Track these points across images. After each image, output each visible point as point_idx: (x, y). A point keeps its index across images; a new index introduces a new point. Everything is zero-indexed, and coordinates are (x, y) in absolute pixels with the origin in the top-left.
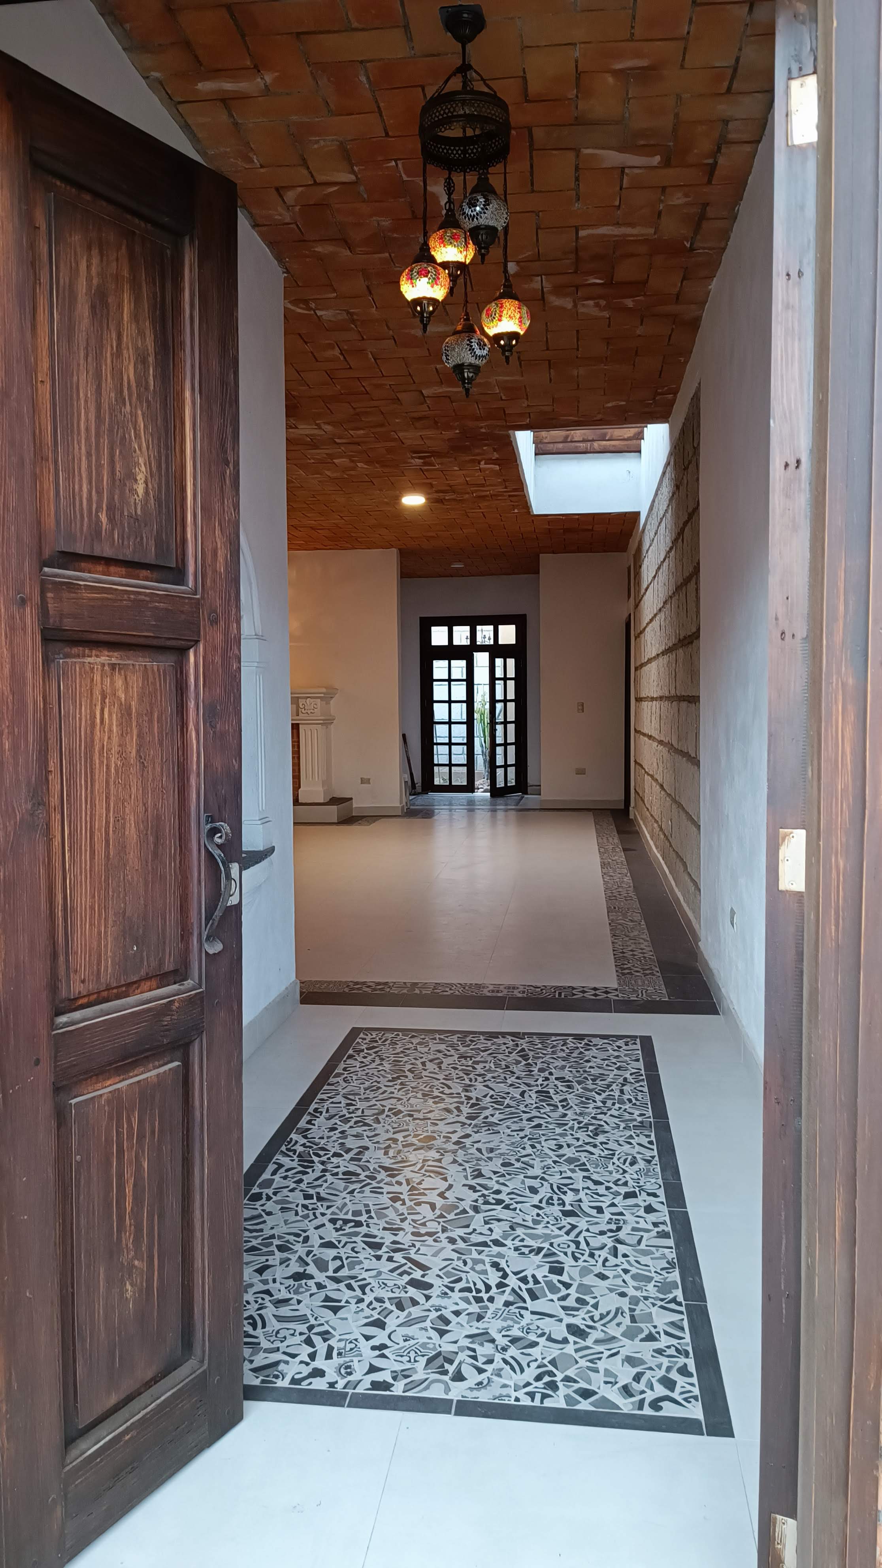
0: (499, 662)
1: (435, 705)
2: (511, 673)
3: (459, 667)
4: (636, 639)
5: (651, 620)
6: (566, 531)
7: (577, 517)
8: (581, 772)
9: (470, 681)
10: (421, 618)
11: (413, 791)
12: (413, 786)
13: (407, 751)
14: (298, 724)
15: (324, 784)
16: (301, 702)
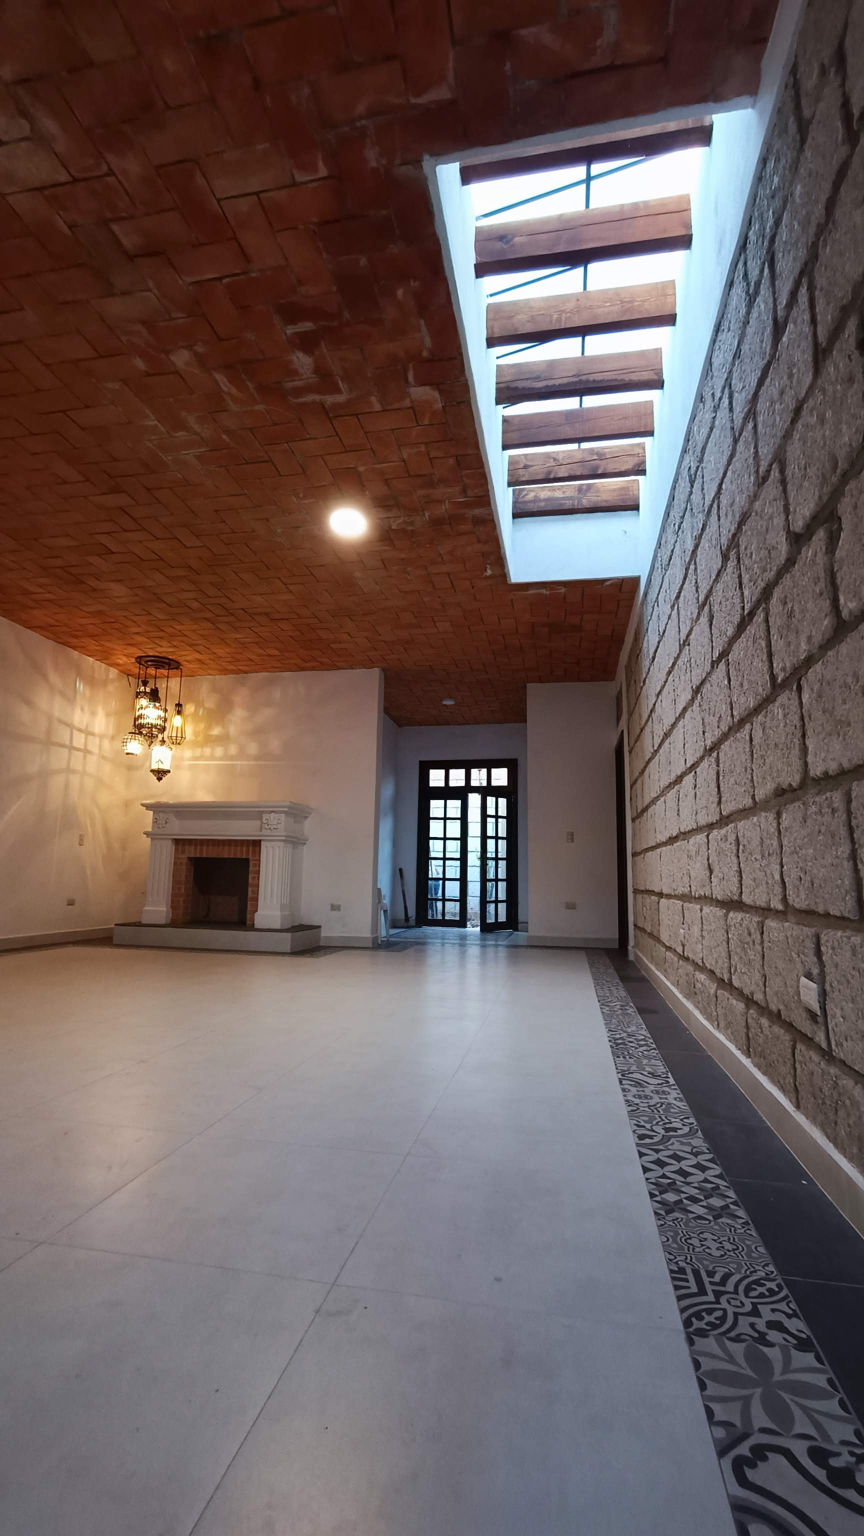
0: (491, 801)
1: (431, 841)
2: (503, 811)
3: (454, 807)
6: (553, 629)
8: (570, 906)
9: (464, 818)
10: (420, 762)
11: (406, 924)
12: (407, 919)
13: (403, 885)
14: (260, 841)
15: (283, 908)
16: (265, 816)
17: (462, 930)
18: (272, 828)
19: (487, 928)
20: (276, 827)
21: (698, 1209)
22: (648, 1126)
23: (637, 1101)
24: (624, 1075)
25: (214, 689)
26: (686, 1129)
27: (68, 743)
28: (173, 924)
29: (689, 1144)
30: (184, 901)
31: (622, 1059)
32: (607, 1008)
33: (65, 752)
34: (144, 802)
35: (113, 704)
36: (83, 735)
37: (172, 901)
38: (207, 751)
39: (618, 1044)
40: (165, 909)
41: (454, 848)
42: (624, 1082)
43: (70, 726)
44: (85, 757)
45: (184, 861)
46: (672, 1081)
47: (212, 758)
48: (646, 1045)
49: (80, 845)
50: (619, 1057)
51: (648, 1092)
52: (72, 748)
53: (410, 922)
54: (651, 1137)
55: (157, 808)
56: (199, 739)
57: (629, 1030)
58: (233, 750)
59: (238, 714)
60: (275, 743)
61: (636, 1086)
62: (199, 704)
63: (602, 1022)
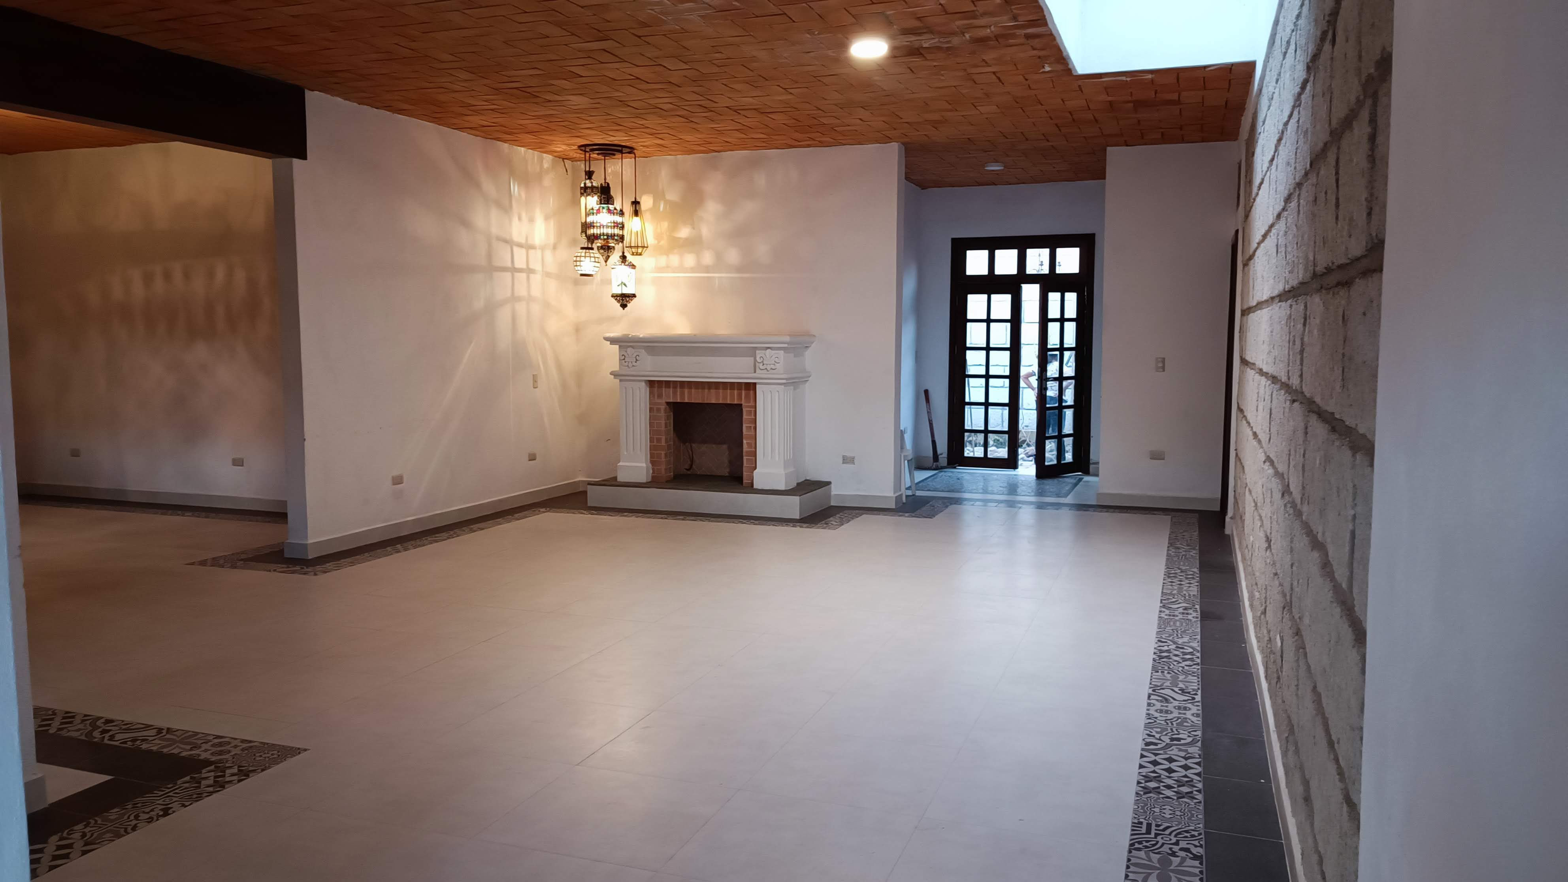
0: (1054, 298)
1: (968, 352)
2: (1071, 311)
3: (1002, 304)
4: (1244, 268)
5: (1265, 236)
6: (1139, 105)
7: (1150, 76)
8: (1157, 456)
9: (1015, 321)
10: (953, 240)
11: (934, 463)
12: (936, 457)
13: (929, 413)
14: (755, 384)
15: (786, 465)
16: (759, 354)
17: (1010, 472)
18: (769, 369)
19: (1044, 472)
20: (773, 367)
21: (1169, 793)
22: (1157, 736)
23: (1157, 715)
24: (1155, 689)
25: (678, 175)
26: (1190, 739)
27: (509, 264)
28: (655, 482)
29: (1186, 751)
30: (666, 455)
31: (1160, 674)
32: (1167, 612)
33: (508, 275)
34: (607, 335)
35: (552, 202)
36: (524, 251)
37: (652, 456)
38: (675, 259)
39: (1161, 658)
40: (644, 465)
41: (1001, 362)
42: (1152, 697)
43: (508, 242)
44: (528, 278)
45: (663, 407)
46: (1198, 698)
47: (681, 269)
48: (1191, 660)
49: (535, 388)
50: (1158, 672)
51: (1170, 707)
52: (514, 270)
53: (940, 460)
54: (1156, 744)
55: (623, 343)
56: (662, 243)
57: (1180, 641)
58: (708, 258)
59: (712, 208)
60: (763, 250)
61: (1161, 701)
62: (658, 196)
63: (1155, 629)
